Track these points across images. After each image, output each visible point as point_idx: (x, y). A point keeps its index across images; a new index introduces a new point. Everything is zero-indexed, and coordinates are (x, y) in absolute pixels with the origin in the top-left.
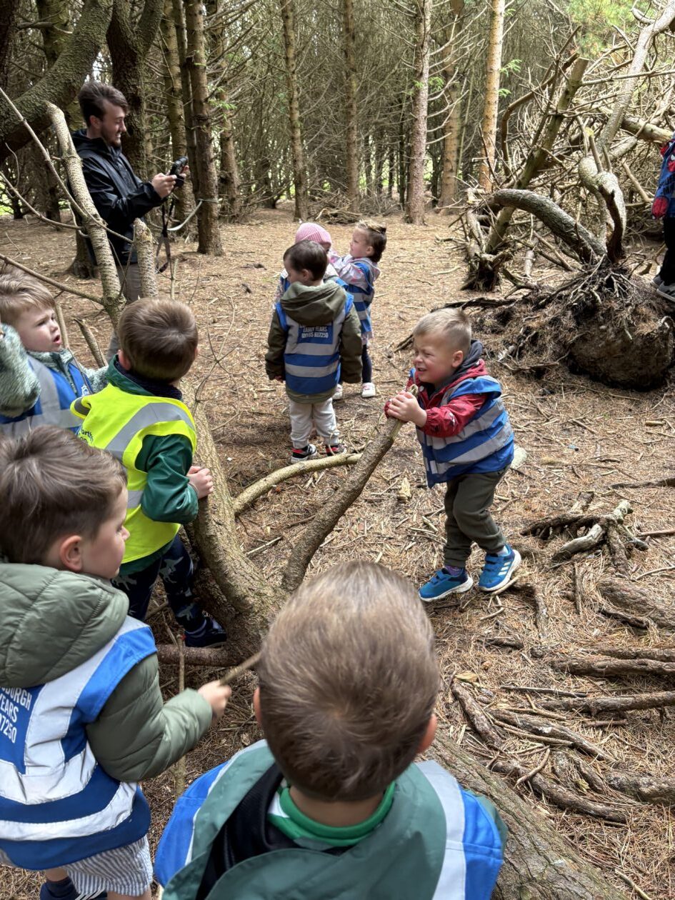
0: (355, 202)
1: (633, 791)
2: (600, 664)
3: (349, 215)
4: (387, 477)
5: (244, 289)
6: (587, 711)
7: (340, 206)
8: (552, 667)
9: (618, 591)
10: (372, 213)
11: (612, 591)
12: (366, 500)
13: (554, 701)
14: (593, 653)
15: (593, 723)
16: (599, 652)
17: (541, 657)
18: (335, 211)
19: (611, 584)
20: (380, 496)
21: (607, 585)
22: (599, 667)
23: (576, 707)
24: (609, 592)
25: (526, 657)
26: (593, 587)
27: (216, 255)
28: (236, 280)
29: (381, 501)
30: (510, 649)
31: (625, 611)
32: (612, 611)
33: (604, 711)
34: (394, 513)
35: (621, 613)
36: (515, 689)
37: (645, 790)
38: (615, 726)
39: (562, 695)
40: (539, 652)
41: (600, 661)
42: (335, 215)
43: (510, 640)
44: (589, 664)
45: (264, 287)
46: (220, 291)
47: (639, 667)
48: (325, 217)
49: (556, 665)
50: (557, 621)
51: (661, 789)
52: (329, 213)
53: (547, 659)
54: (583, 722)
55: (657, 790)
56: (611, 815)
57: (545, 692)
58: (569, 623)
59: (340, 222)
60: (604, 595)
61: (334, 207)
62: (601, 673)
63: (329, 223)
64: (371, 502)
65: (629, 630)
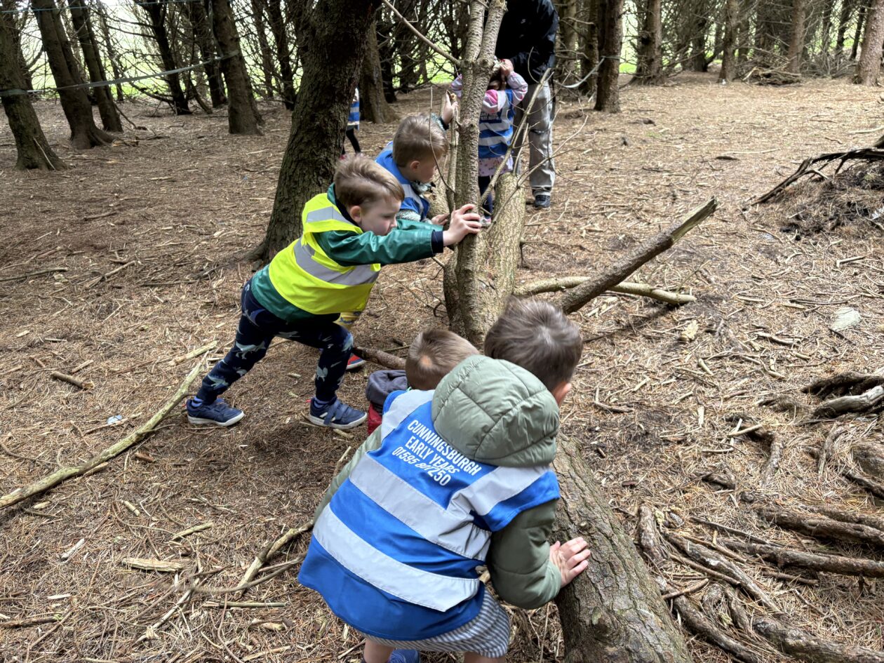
0: (795, 62)
1: (779, 641)
2: (812, 521)
3: (786, 75)
4: (678, 318)
5: (622, 142)
6: (772, 560)
7: (776, 66)
8: (759, 514)
9: (873, 456)
10: (818, 75)
11: (866, 455)
12: (644, 336)
13: (743, 543)
14: (812, 511)
15: (775, 574)
16: (819, 511)
17: (751, 502)
18: (768, 71)
19: (869, 448)
20: (661, 334)
21: (864, 449)
22: (810, 524)
23: (761, 553)
24: (863, 456)
25: (734, 498)
26: (847, 447)
27: (612, 112)
28: (618, 134)
29: (659, 338)
30: (719, 487)
31: (873, 479)
32: (857, 476)
33: (792, 565)
34: (669, 351)
35: (867, 480)
36: (705, 523)
37: (791, 642)
38: (802, 584)
39: (752, 540)
40: (750, 497)
41: (814, 519)
42: (768, 76)
43: (722, 479)
44: (799, 519)
45: (644, 141)
46: (598, 143)
47: (853, 532)
48: (755, 77)
49: (764, 513)
50: (788, 473)
51: (808, 645)
52: (761, 73)
53: (756, 505)
54: (764, 570)
55: (804, 645)
56: (742, 654)
57: (737, 534)
58: (801, 479)
59: (773, 84)
60: (855, 459)
61: (768, 67)
62: (810, 531)
63: (760, 84)
64: (649, 338)
65: (869, 499)
